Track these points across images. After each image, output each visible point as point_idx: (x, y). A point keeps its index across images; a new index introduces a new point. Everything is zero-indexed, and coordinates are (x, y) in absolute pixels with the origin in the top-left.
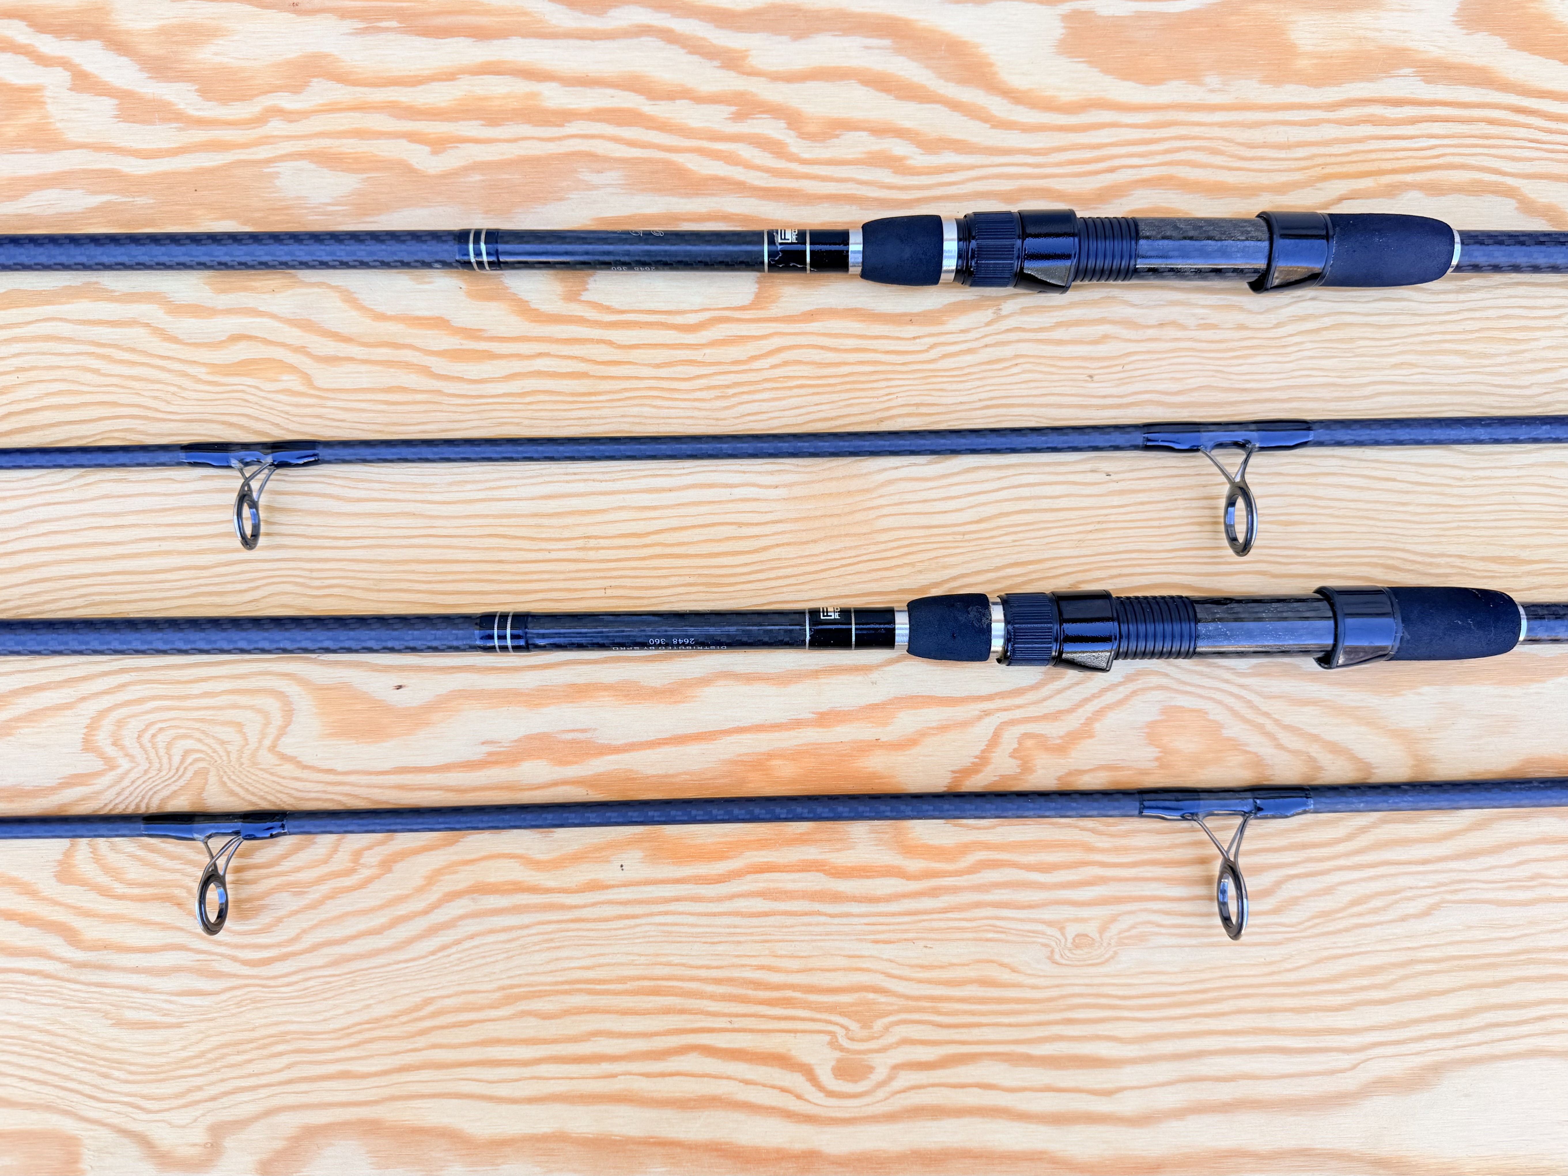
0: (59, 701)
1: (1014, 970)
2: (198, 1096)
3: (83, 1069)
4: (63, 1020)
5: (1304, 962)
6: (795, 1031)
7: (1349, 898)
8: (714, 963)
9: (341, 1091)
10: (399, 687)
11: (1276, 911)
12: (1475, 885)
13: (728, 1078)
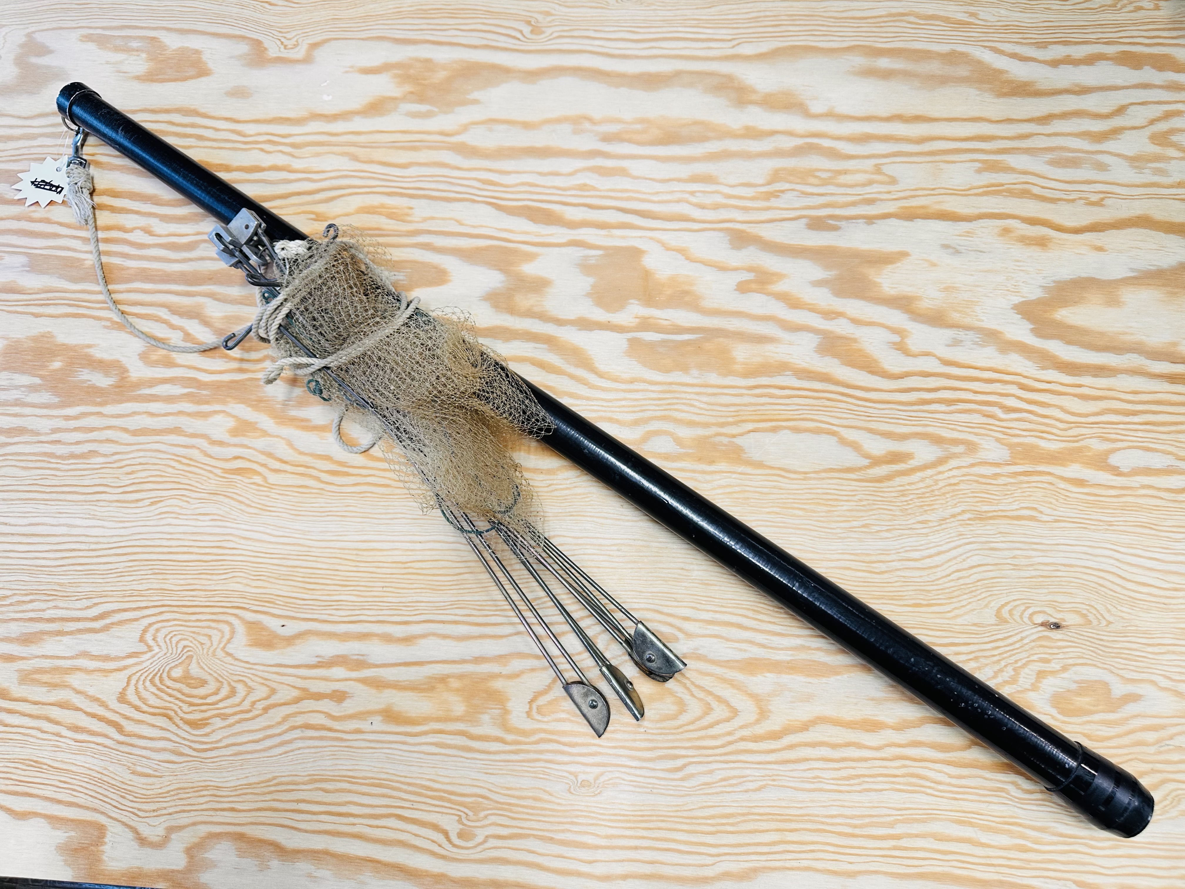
0: (133, 617)
1: (551, 795)
2: (164, 812)
3: (114, 793)
4: (109, 768)
5: (694, 807)
6: (443, 813)
7: (720, 777)
8: (409, 775)
9: (228, 817)
10: (283, 626)
11: (682, 779)
12: (784, 778)
13: (408, 832)
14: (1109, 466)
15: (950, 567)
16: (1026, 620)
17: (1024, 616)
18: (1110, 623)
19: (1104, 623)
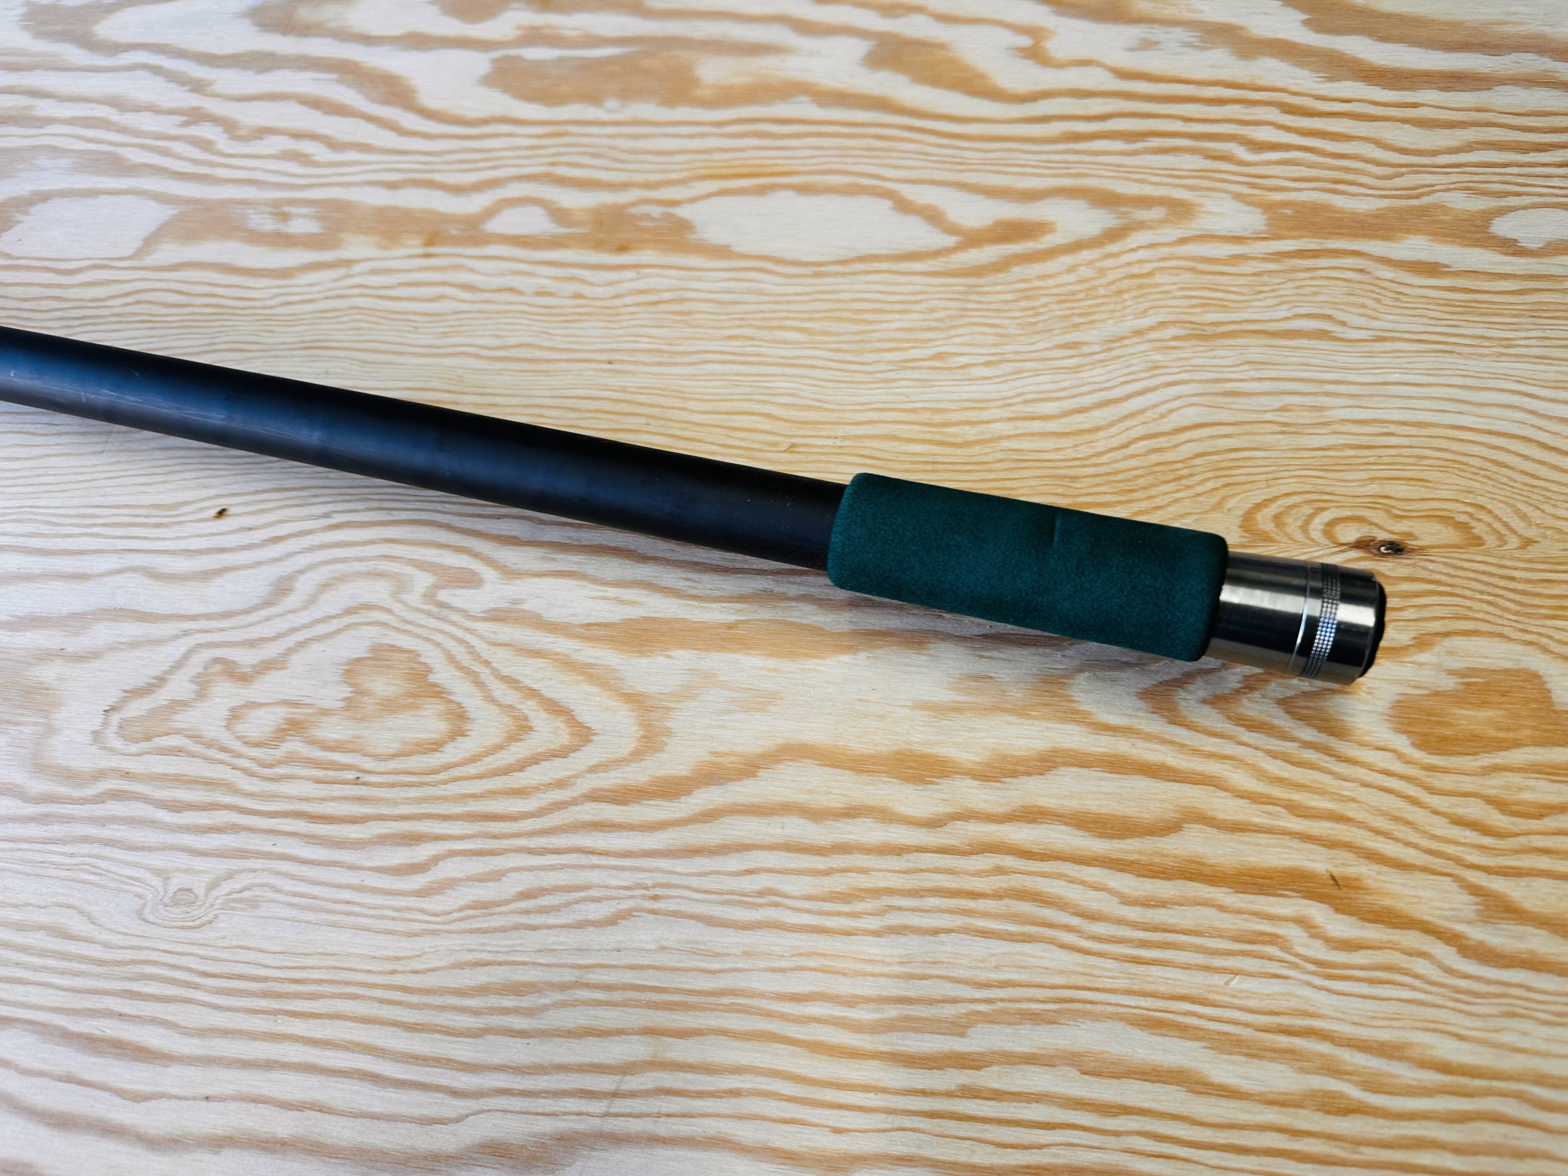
5: (438, 964)
7: (516, 889)
11: (422, 893)
14: (1494, 237)
15: (1127, 429)
16: (1316, 535)
17: (1311, 527)
18: (1527, 542)
19: (1513, 542)
